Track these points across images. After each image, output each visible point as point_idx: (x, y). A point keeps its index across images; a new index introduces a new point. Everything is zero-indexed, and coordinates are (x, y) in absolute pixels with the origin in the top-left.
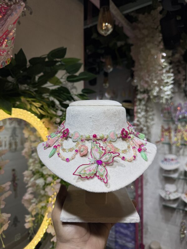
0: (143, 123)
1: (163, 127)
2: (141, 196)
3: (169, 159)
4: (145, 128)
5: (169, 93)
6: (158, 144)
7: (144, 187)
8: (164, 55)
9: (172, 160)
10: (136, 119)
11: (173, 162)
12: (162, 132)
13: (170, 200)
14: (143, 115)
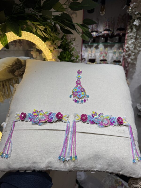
14: (134, 42)
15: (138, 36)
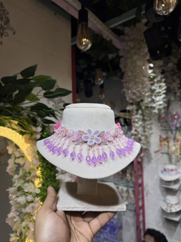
0: (140, 132)
1: (160, 137)
2: (143, 207)
3: (168, 170)
4: (143, 138)
5: (161, 102)
6: (157, 154)
7: (145, 198)
8: (152, 65)
9: (172, 170)
10: (134, 129)
11: (173, 173)
12: (161, 141)
13: (172, 213)
14: (141, 124)
15: (145, 118)
